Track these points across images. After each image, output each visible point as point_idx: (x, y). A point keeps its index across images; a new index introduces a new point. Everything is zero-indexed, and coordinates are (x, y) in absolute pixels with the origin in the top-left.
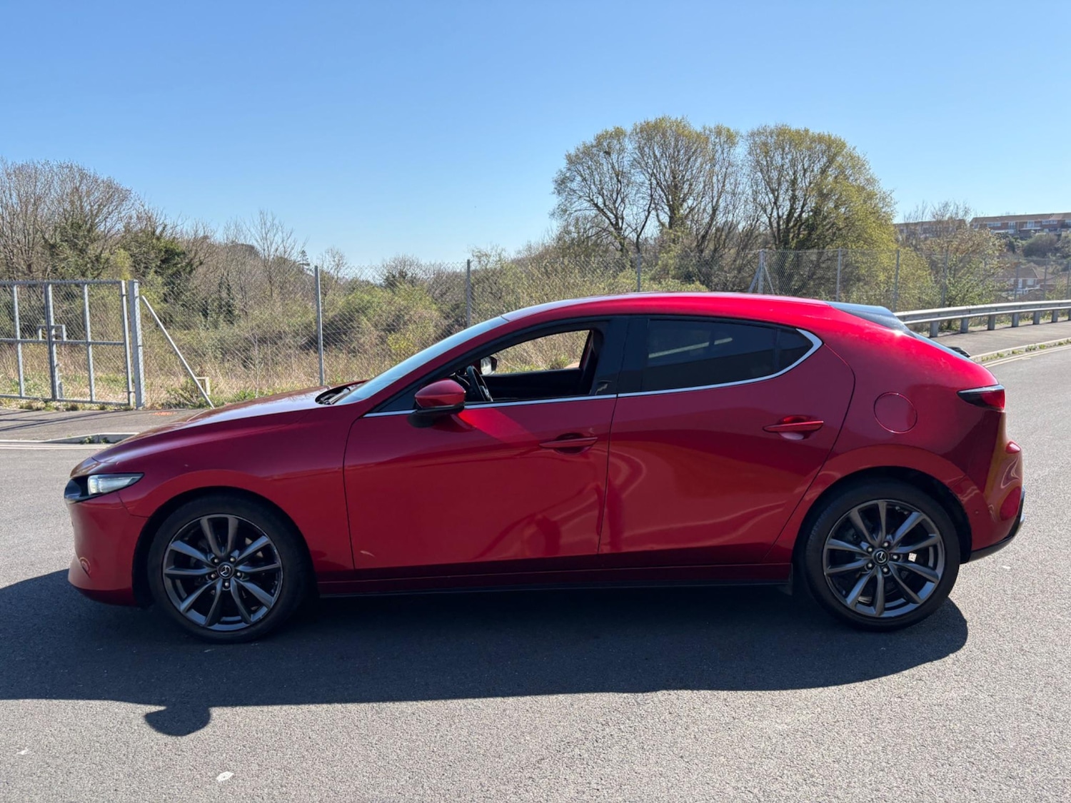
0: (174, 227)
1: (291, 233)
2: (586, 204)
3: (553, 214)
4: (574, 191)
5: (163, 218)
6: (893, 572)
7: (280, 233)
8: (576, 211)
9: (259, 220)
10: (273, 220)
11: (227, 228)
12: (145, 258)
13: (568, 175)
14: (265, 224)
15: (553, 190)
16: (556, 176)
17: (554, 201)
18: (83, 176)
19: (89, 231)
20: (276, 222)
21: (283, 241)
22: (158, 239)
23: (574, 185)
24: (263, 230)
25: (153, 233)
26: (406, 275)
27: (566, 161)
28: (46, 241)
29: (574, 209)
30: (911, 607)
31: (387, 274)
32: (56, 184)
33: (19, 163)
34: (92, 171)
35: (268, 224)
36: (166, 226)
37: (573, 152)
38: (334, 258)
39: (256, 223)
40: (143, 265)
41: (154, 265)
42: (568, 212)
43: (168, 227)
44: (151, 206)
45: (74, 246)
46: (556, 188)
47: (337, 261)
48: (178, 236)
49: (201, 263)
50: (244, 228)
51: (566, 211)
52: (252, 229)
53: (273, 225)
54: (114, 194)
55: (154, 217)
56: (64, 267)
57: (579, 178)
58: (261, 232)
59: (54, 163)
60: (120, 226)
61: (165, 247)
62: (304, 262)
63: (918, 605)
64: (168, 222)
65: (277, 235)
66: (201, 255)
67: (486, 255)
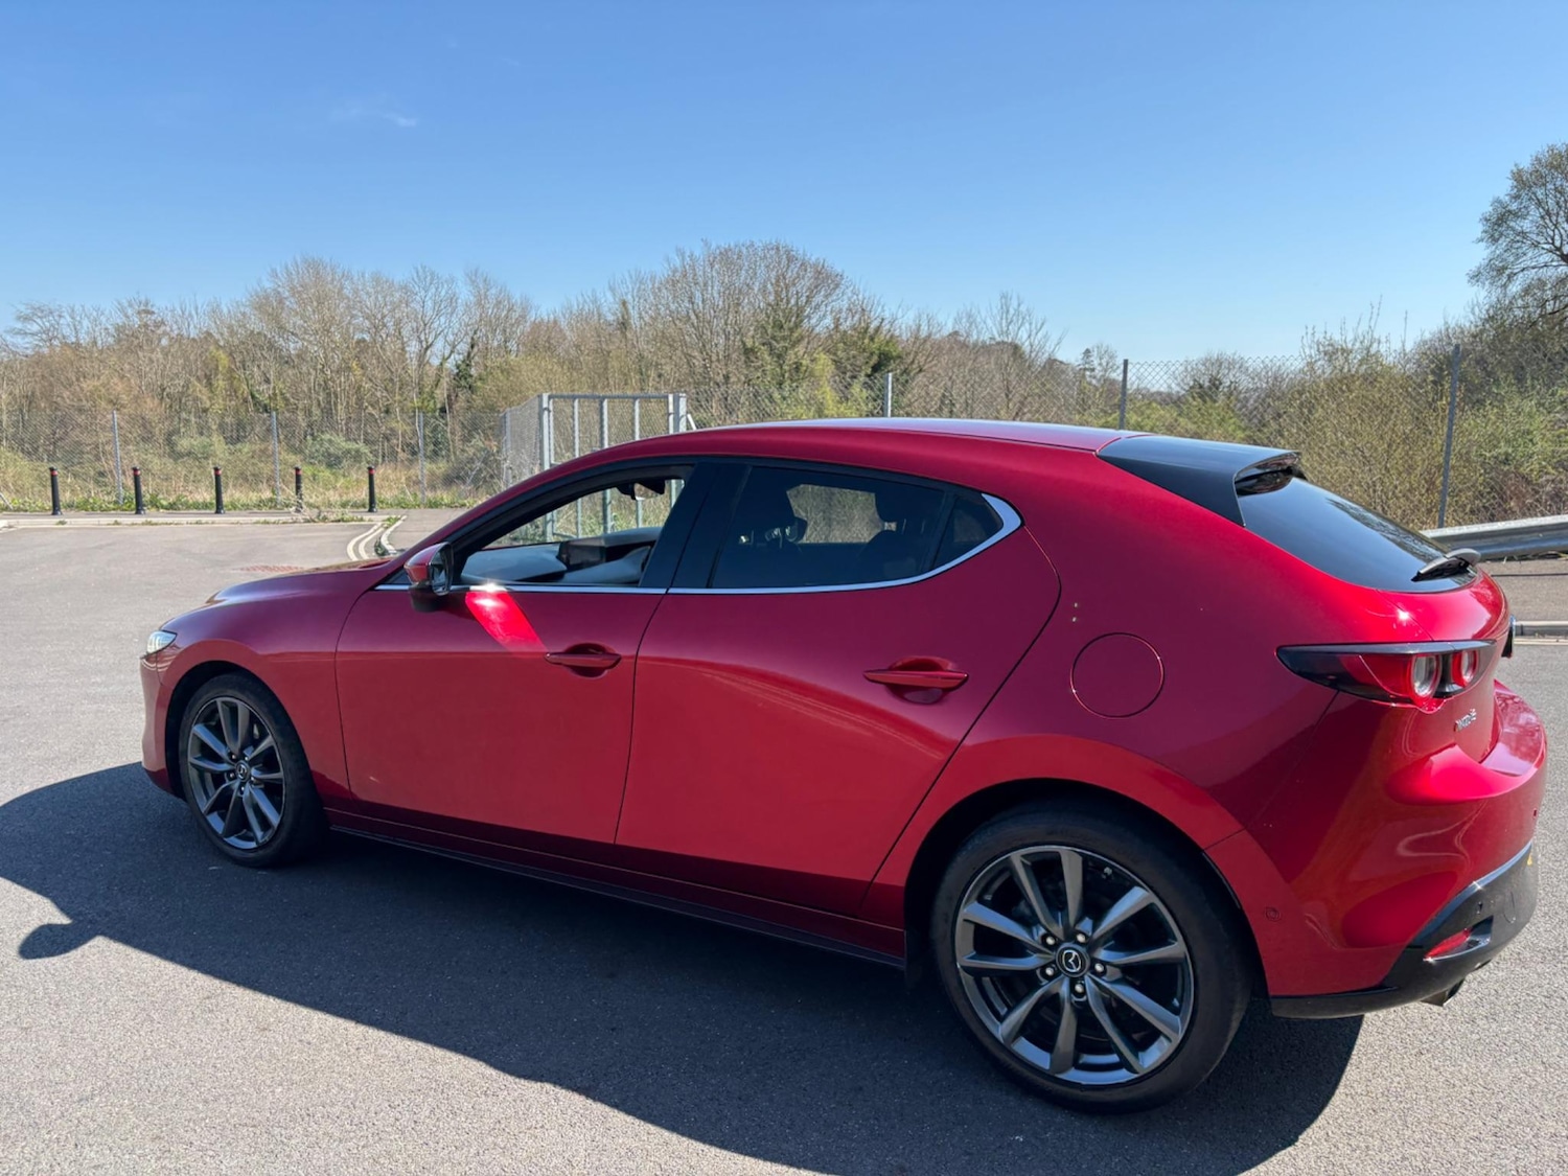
0: (892, 323)
1: (1043, 324)
2: (1546, 258)
3: (1476, 277)
4: (1523, 234)
5: (879, 310)
6: (1090, 998)
7: (1027, 325)
8: (1523, 270)
9: (999, 307)
10: (1019, 305)
11: (957, 320)
12: (851, 365)
13: (1514, 206)
14: (1008, 311)
15: (1479, 235)
16: (1487, 209)
17: (1481, 254)
18: (790, 259)
19: (791, 330)
20: (1023, 308)
21: (1029, 337)
22: (872, 339)
23: (1526, 225)
24: (1004, 321)
25: (866, 330)
26: (1221, 384)
27: (1511, 183)
28: (744, 344)
29: (1522, 266)
30: (1123, 1075)
31: (1192, 383)
32: (761, 271)
33: (724, 245)
34: (801, 252)
35: (1012, 311)
36: (883, 320)
37: (1526, 164)
38: (1101, 359)
39: (995, 311)
40: (848, 374)
41: (863, 374)
42: (1508, 272)
43: (886, 322)
44: (867, 294)
45: (771, 349)
46: (1485, 232)
47: (1104, 364)
48: (897, 333)
49: (921, 371)
50: (979, 320)
51: (1504, 268)
52: (989, 322)
53: (1017, 312)
54: (825, 280)
55: (868, 309)
56: (758, 378)
57: (1535, 213)
58: (1001, 324)
59: (758, 244)
60: (828, 321)
61: (879, 350)
62: (1087, 366)
63: (1136, 1076)
64: (887, 314)
65: (1023, 329)
66: (921, 359)
67: (1343, 351)
